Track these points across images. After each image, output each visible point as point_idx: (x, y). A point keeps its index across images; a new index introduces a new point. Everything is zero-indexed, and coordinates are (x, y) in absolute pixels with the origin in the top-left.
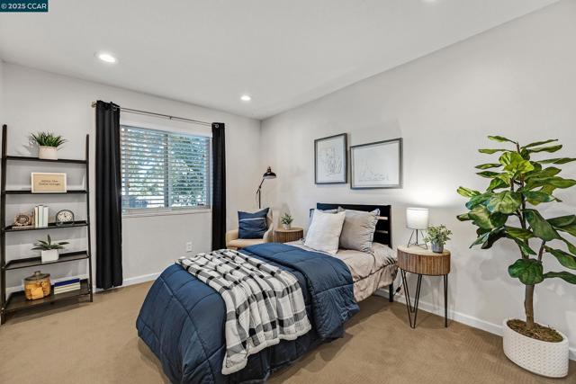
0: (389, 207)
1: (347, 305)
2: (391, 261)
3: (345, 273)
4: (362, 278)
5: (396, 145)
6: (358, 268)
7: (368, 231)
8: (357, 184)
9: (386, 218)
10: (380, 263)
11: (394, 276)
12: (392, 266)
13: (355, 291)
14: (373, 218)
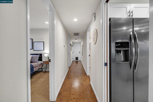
0: (41, 54)
1: (32, 71)
2: (42, 64)
3: (32, 66)
4: (36, 67)
5: (43, 43)
6: (35, 65)
7: (37, 59)
8: (35, 49)
9: (41, 56)
10: (39, 64)
11: (42, 66)
12: (42, 65)
13: (34, 69)
14: (38, 56)
